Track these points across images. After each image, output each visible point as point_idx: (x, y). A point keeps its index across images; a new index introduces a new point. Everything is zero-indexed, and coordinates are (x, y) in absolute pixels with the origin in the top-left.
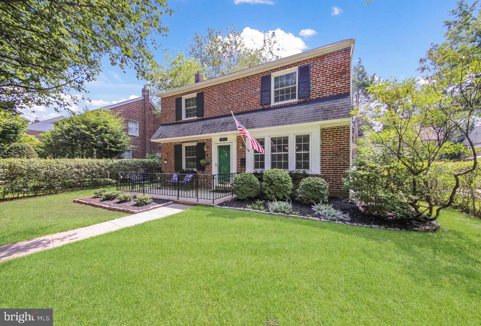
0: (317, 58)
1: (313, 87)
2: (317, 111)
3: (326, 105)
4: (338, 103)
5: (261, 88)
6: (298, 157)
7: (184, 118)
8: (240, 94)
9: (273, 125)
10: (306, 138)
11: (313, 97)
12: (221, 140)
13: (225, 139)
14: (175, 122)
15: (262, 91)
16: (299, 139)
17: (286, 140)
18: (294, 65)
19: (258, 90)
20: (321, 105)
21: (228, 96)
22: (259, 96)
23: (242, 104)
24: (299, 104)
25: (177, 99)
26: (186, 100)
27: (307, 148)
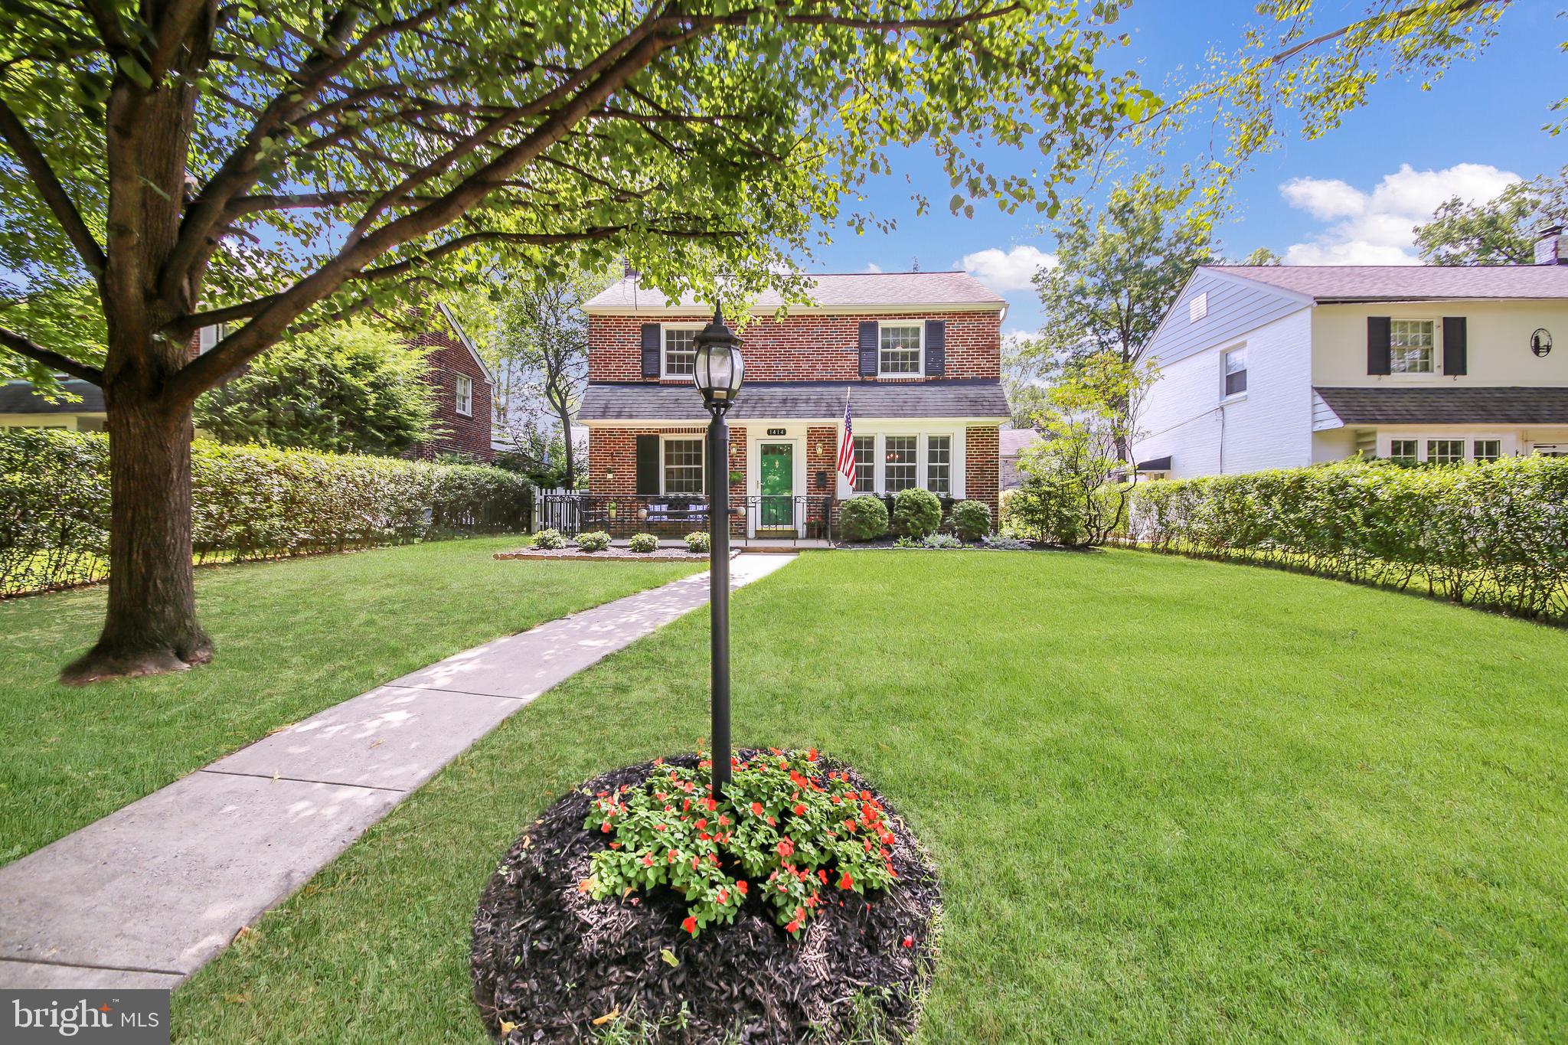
0: (955, 314)
1: (948, 359)
2: (959, 400)
3: (972, 392)
4: (987, 391)
5: (860, 342)
6: (932, 471)
7: (664, 376)
8: (814, 345)
9: (896, 415)
10: (945, 442)
11: (950, 375)
12: (770, 432)
13: (781, 432)
14: (639, 378)
15: (861, 349)
16: (933, 442)
17: (912, 443)
18: (919, 316)
19: (854, 344)
20: (964, 391)
21: (787, 345)
22: (854, 357)
23: (820, 366)
24: (927, 383)
25: (645, 328)
26: (670, 334)
27: (945, 457)
